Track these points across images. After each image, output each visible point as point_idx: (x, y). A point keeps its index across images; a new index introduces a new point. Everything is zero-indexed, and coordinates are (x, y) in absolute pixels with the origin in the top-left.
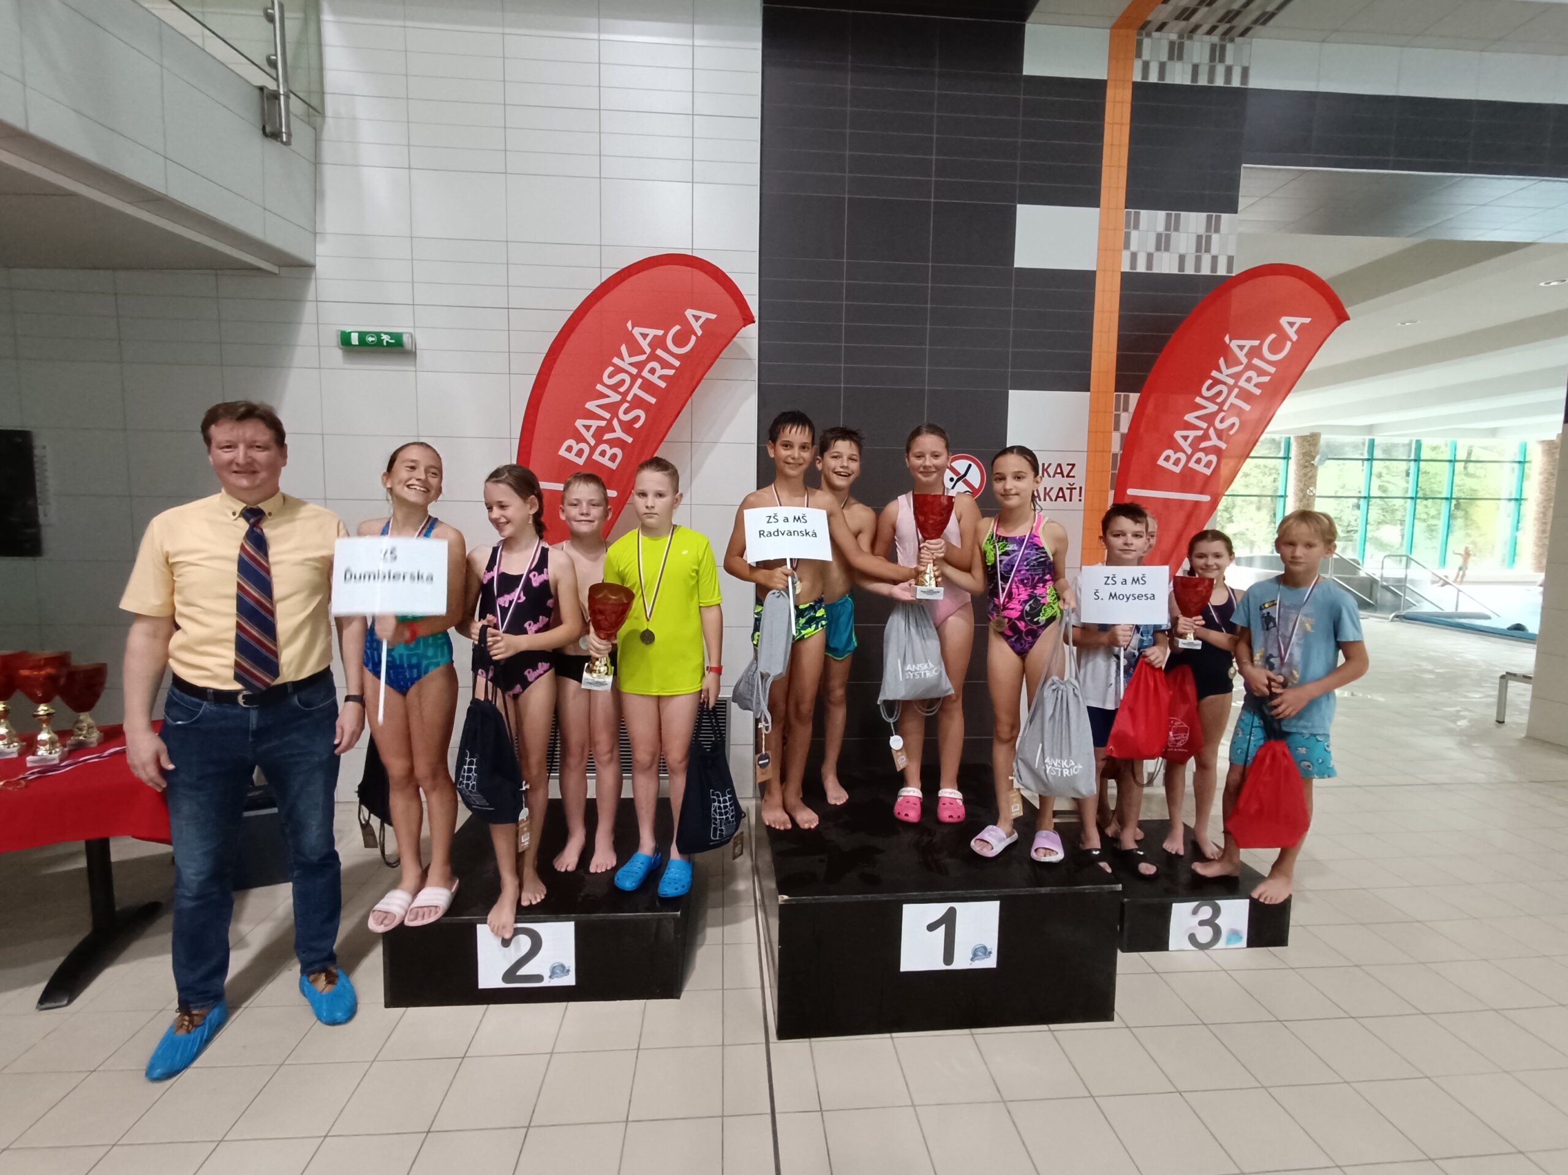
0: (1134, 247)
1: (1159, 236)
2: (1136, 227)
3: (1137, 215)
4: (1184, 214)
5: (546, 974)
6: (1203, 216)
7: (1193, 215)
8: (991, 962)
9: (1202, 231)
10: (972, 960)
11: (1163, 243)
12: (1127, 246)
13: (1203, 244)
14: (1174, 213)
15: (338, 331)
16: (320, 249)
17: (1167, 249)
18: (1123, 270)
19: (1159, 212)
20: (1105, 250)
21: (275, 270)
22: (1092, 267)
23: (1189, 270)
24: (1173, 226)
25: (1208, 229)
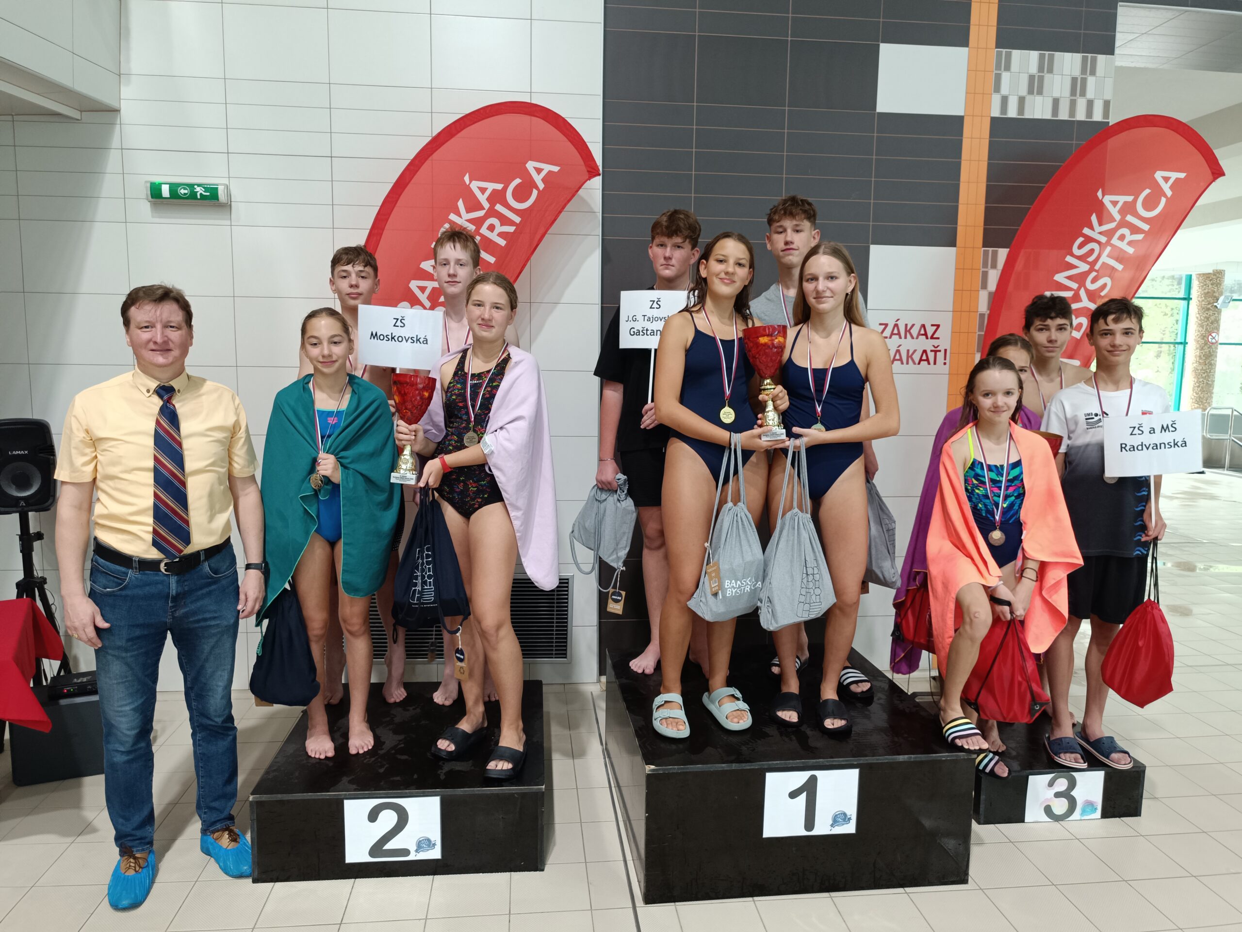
0: (1005, 90)
1: (1031, 78)
2: (1008, 68)
3: (1009, 57)
4: (1058, 55)
5: (412, 848)
6: (1078, 57)
7: (1068, 56)
8: (850, 828)
9: (1077, 72)
10: (832, 825)
11: (1036, 86)
12: (997, 89)
13: (1078, 87)
14: (1047, 53)
15: (146, 182)
16: (126, 92)
17: (1040, 92)
18: (993, 115)
19: (1032, 52)
20: (973, 94)
21: (75, 114)
22: (959, 111)
23: (1063, 115)
24: (1046, 67)
25: (1084, 70)
